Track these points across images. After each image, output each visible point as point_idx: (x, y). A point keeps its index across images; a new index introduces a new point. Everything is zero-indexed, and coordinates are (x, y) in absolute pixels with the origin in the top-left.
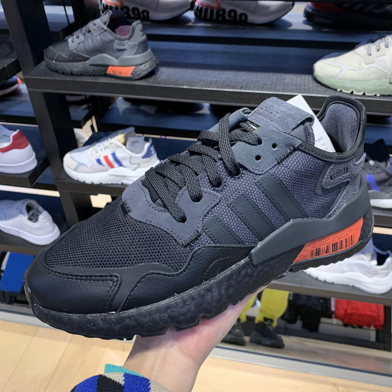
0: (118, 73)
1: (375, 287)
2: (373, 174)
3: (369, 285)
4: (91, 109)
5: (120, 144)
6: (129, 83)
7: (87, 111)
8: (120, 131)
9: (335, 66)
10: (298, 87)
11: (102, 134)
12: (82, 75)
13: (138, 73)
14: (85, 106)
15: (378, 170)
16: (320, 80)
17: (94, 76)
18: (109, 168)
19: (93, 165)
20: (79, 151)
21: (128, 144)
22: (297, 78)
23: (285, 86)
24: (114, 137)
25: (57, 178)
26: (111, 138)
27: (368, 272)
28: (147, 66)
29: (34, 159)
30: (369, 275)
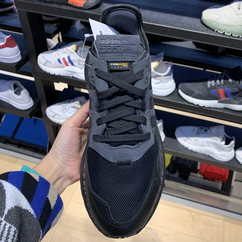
0: (75, 3)
1: (221, 157)
2: (230, 88)
3: (218, 156)
4: (59, 27)
5: (73, 51)
6: (82, 11)
7: (56, 28)
8: (74, 43)
9: (216, 14)
10: (190, 26)
11: (64, 43)
12: (52, 3)
13: (88, 5)
14: (55, 24)
15: (234, 86)
16: (205, 23)
17: (60, 4)
18: (65, 66)
19: (55, 63)
20: (48, 53)
21: (78, 51)
22: (190, 20)
23: (182, 24)
24: (70, 46)
25: (33, 69)
26: (68, 47)
27: (219, 148)
28: (94, 1)
29: (19, 55)
30: (219, 150)
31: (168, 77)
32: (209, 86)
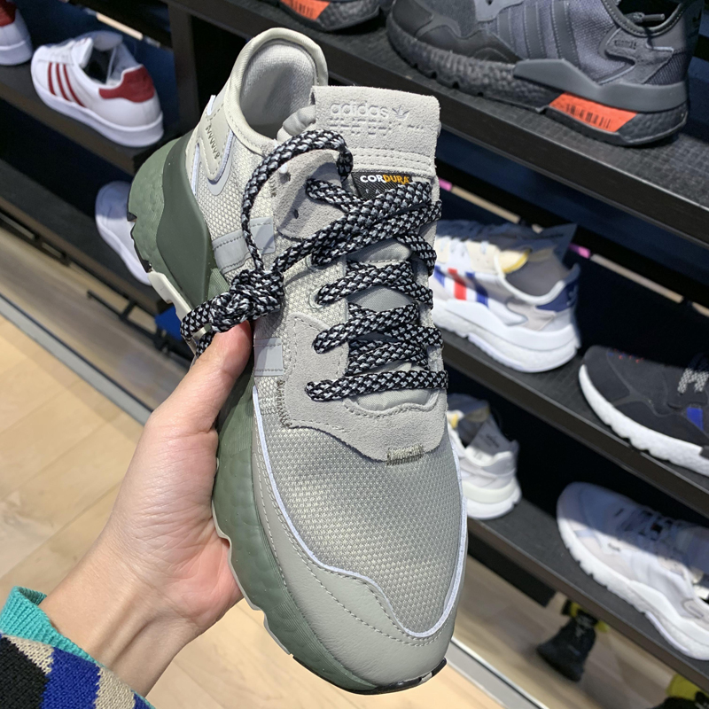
1: (685, 639)
13: (333, 18)
27: (683, 605)
28: (355, 11)
30: (683, 611)
31: (552, 313)
32: (682, 387)
